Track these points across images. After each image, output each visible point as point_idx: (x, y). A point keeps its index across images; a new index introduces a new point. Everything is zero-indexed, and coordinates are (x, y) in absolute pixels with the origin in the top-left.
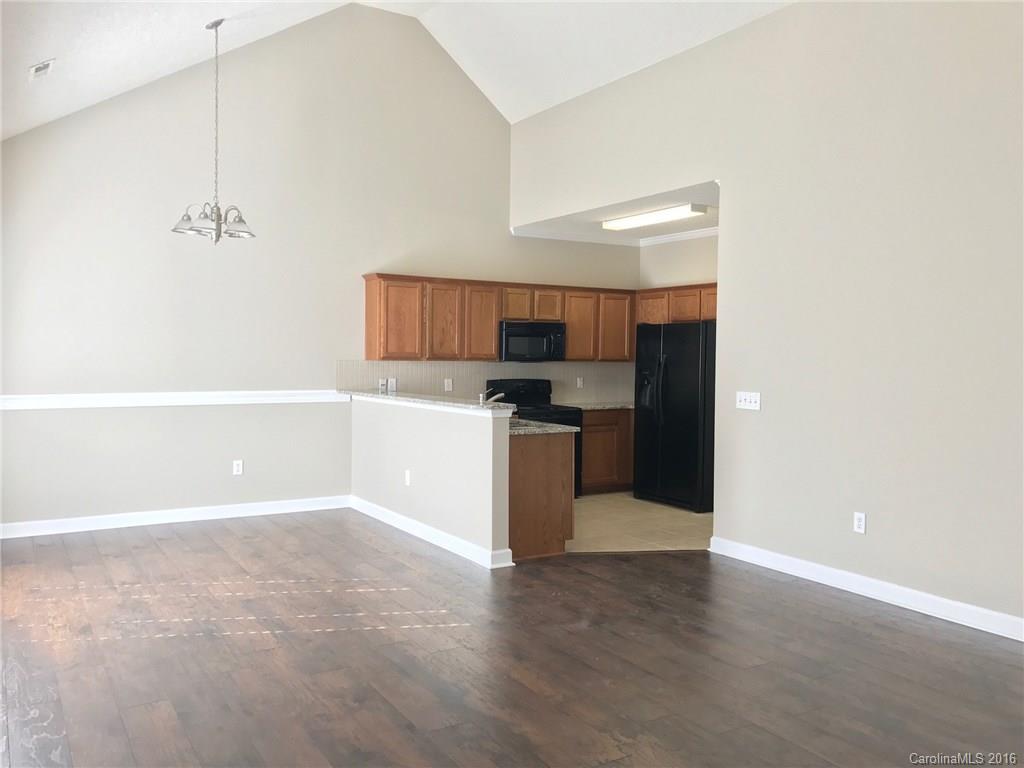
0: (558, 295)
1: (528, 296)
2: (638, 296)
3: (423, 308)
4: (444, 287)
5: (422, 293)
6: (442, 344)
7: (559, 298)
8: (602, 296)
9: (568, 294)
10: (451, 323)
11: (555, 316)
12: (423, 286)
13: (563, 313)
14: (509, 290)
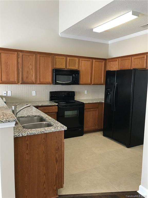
0: (77, 59)
1: (64, 60)
2: (107, 61)
3: (18, 63)
4: (28, 54)
5: (18, 57)
6: (27, 78)
7: (77, 61)
8: (94, 61)
9: (81, 59)
10: (31, 69)
11: (75, 67)
12: (18, 53)
13: (79, 67)
14: (56, 57)
